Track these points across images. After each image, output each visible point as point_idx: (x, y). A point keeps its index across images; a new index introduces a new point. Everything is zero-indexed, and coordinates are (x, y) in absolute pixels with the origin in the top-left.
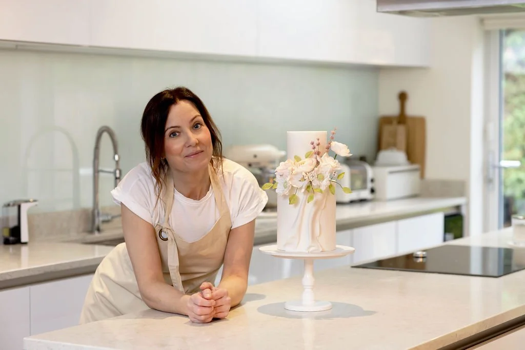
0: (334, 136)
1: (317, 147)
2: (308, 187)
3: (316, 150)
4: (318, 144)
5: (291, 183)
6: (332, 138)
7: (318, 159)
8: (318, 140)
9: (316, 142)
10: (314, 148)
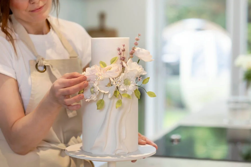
0: (138, 42)
1: (122, 53)
2: (116, 92)
3: (122, 55)
4: (124, 50)
5: (98, 89)
6: (136, 44)
7: (124, 64)
8: (124, 46)
9: (122, 48)
10: (120, 54)
